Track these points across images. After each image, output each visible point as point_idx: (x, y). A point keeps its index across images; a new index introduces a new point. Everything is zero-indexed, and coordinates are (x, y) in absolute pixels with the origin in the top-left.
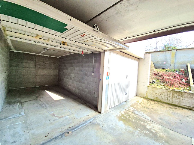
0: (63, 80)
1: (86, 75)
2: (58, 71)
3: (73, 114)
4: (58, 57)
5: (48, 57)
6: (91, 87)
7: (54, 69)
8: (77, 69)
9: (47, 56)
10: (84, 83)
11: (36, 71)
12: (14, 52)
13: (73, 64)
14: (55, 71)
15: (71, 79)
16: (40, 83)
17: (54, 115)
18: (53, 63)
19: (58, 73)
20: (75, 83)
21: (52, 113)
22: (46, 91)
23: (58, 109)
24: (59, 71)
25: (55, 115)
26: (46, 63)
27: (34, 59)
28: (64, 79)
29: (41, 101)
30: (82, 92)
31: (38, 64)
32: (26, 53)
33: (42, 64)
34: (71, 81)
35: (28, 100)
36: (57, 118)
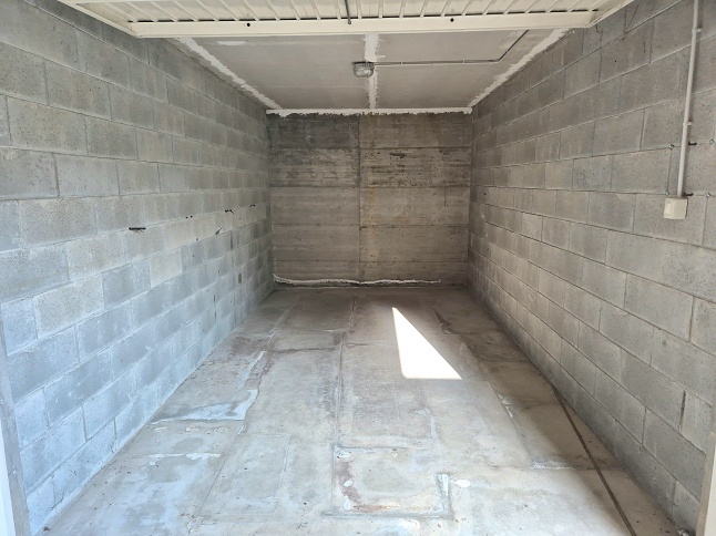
0: (487, 251)
1: (615, 218)
2: (467, 201)
3: (450, 517)
4: (468, 110)
5: (412, 115)
6: (659, 334)
7: (448, 186)
8: (555, 170)
9: (405, 111)
10: (599, 291)
11: (362, 203)
12: (278, 116)
13: (538, 139)
14: (452, 198)
15: (522, 252)
16: (379, 262)
17: (344, 472)
18: (442, 149)
19: (465, 211)
20: (543, 278)
21: (346, 456)
22: (395, 310)
23: (390, 440)
24: (473, 197)
25: (349, 476)
26: (403, 156)
27: (353, 142)
28: (494, 248)
29: (345, 362)
30: (584, 363)
31: (367, 163)
32: (322, 112)
33: (386, 161)
34: (521, 262)
35: (301, 347)
36: (348, 504)
